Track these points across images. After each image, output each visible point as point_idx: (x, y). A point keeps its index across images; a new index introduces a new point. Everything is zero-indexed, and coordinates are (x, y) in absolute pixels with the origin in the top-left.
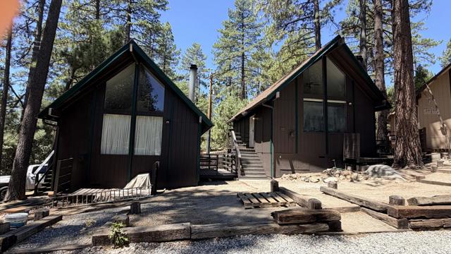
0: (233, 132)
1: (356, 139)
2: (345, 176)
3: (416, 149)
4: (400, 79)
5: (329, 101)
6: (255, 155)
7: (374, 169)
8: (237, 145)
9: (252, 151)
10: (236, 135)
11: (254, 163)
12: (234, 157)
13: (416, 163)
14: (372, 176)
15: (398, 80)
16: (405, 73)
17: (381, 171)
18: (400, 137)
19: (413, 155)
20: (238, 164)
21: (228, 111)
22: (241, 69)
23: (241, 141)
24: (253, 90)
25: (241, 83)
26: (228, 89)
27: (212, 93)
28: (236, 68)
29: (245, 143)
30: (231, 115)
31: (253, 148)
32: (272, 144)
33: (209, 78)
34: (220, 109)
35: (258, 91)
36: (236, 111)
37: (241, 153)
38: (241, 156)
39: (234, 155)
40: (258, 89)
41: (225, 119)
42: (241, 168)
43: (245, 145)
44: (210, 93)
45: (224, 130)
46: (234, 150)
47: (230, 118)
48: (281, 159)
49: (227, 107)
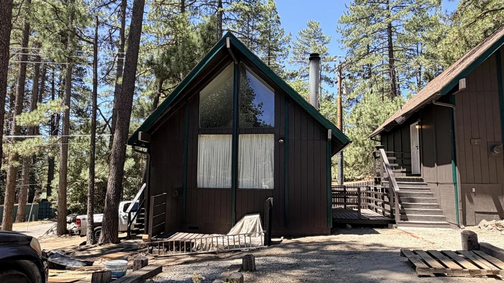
0: (382, 151)
6: (424, 187)
8: (391, 172)
9: (418, 180)
10: (388, 155)
11: (423, 201)
12: (387, 190)
20: (394, 202)
21: (370, 118)
22: (388, 49)
23: (397, 165)
24: (410, 80)
25: (388, 71)
26: (367, 84)
27: (341, 93)
28: (378, 50)
29: (403, 168)
30: (376, 124)
31: (420, 175)
32: (457, 168)
33: (336, 69)
34: (357, 116)
35: (420, 82)
36: (384, 118)
37: (398, 183)
38: (400, 188)
39: (386, 187)
40: (419, 78)
41: (366, 131)
42: (400, 209)
43: (405, 170)
44: (339, 92)
45: (365, 148)
46: (385, 179)
47: (374, 130)
48: (475, 194)
49: (368, 112)
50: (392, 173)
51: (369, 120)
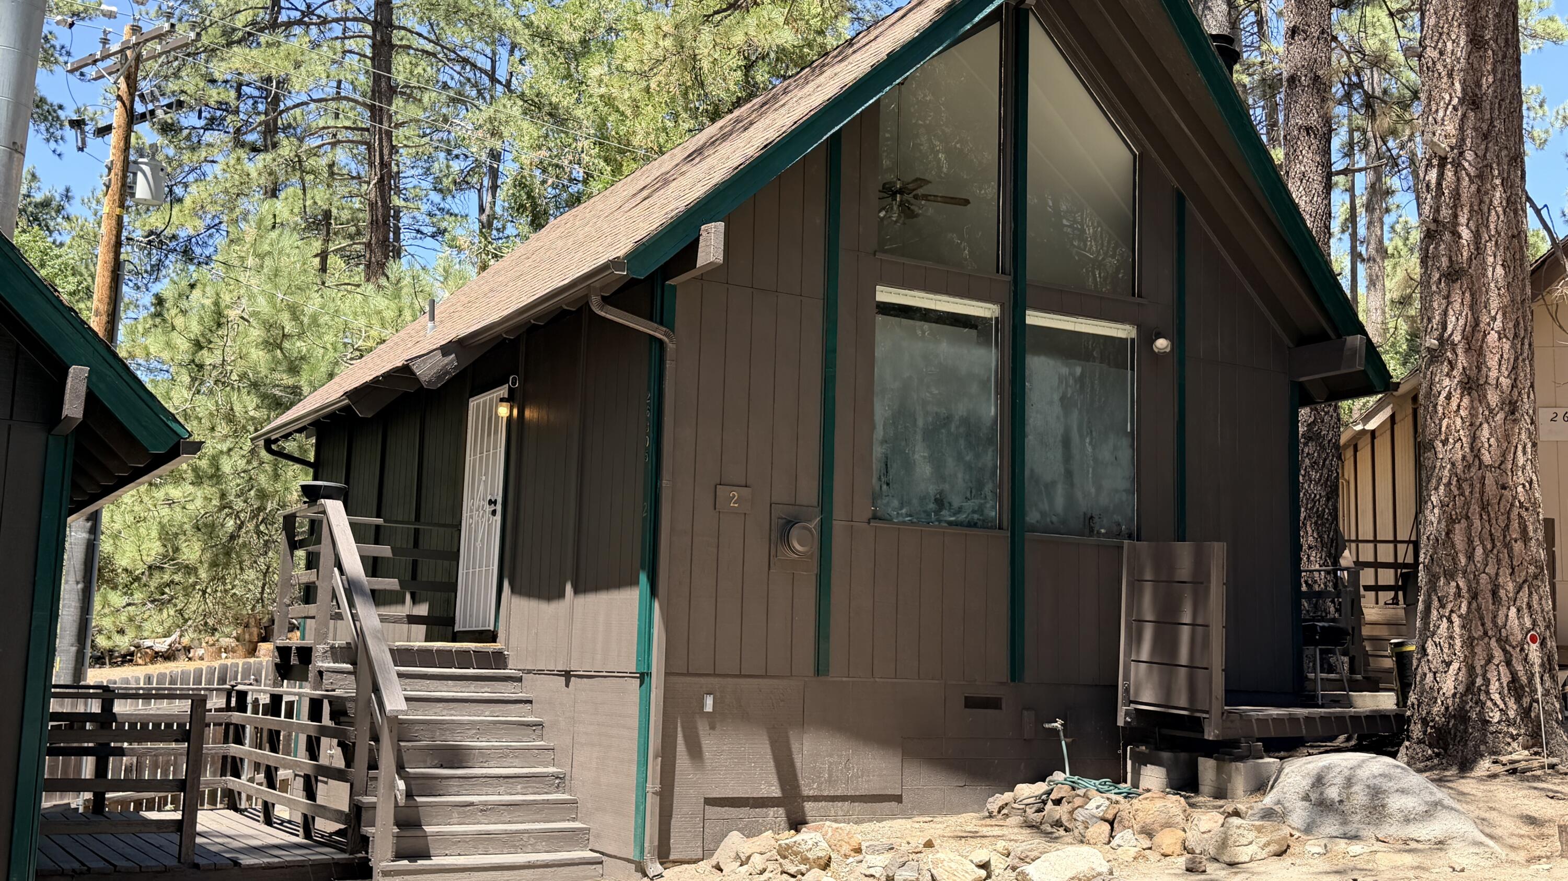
0: (335, 509)
1: (1199, 582)
2: (1148, 833)
3: (1534, 652)
4: (1456, 207)
5: (1034, 318)
6: (507, 691)
7: (1319, 781)
8: (369, 616)
9: (484, 659)
10: (359, 533)
11: (503, 755)
12: (339, 711)
13: (1535, 741)
14: (1308, 829)
15: (1445, 213)
16: (1481, 176)
17: (1360, 797)
18: (1450, 576)
19: (1516, 688)
20: (373, 765)
21: (266, 343)
22: (368, 29)
23: (391, 584)
24: (449, 204)
25: (356, 136)
26: (254, 175)
27: (127, 189)
28: (324, 21)
29: (415, 601)
30: (288, 380)
31: (491, 636)
32: (656, 605)
33: (109, 62)
34: (195, 328)
35: (493, 217)
36: (331, 355)
37: (400, 675)
38: (407, 699)
39: (338, 693)
40: (487, 198)
41: (238, 408)
42: (401, 800)
43: (422, 610)
44: (115, 187)
45: (223, 496)
46: (336, 653)
47: (279, 405)
48: (713, 720)
49: (255, 314)
50: (376, 622)
51: (258, 356)
